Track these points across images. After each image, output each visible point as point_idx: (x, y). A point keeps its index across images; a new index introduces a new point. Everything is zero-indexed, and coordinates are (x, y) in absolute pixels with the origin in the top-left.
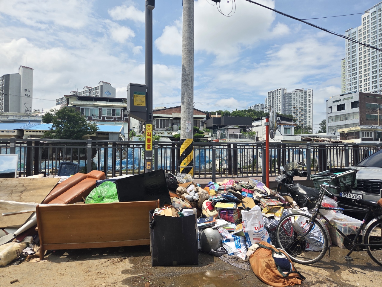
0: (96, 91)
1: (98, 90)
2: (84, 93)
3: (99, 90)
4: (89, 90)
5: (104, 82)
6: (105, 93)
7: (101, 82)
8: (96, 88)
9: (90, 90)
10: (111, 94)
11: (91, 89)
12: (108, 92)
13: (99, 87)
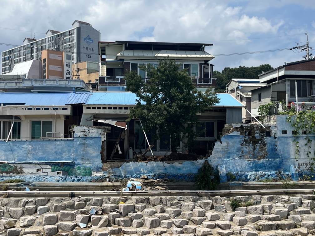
0: (70, 37)
1: (73, 36)
2: (48, 41)
3: (75, 35)
4: (58, 35)
5: (81, 23)
6: (85, 39)
7: (76, 22)
8: (71, 33)
9: (60, 36)
10: (93, 40)
11: (61, 34)
12: (89, 38)
13: (75, 30)
